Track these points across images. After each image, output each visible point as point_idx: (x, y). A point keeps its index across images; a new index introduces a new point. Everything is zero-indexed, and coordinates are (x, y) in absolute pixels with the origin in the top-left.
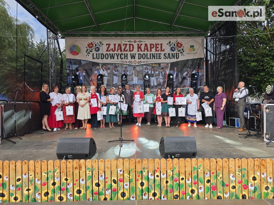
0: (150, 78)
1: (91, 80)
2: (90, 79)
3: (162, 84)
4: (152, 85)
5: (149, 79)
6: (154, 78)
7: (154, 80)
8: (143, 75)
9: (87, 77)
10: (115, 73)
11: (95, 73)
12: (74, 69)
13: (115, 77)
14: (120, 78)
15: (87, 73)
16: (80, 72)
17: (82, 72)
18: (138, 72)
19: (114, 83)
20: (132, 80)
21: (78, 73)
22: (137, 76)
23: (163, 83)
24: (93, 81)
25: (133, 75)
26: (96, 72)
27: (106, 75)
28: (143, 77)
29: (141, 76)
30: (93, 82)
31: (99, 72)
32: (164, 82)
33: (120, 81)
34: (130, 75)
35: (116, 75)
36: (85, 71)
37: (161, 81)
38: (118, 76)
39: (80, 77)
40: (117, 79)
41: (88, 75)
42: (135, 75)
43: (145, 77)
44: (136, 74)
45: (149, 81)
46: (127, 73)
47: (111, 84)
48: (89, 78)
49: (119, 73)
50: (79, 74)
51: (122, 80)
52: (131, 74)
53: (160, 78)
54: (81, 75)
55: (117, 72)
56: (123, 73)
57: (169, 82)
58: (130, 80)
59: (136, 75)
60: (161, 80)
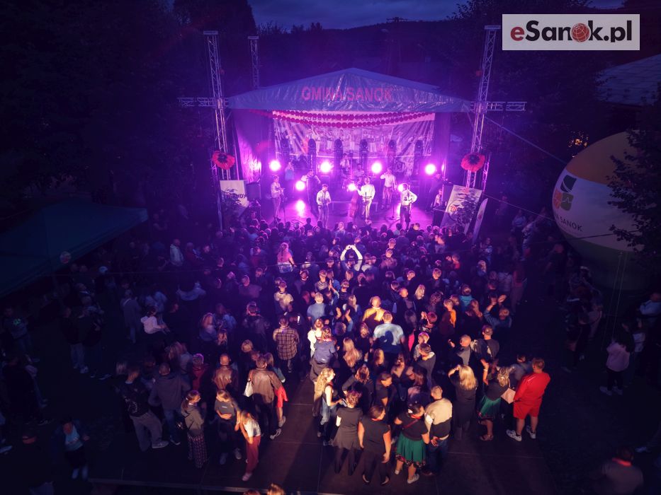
6: (374, 143)
12: (283, 131)
25: (350, 140)
48: (300, 142)
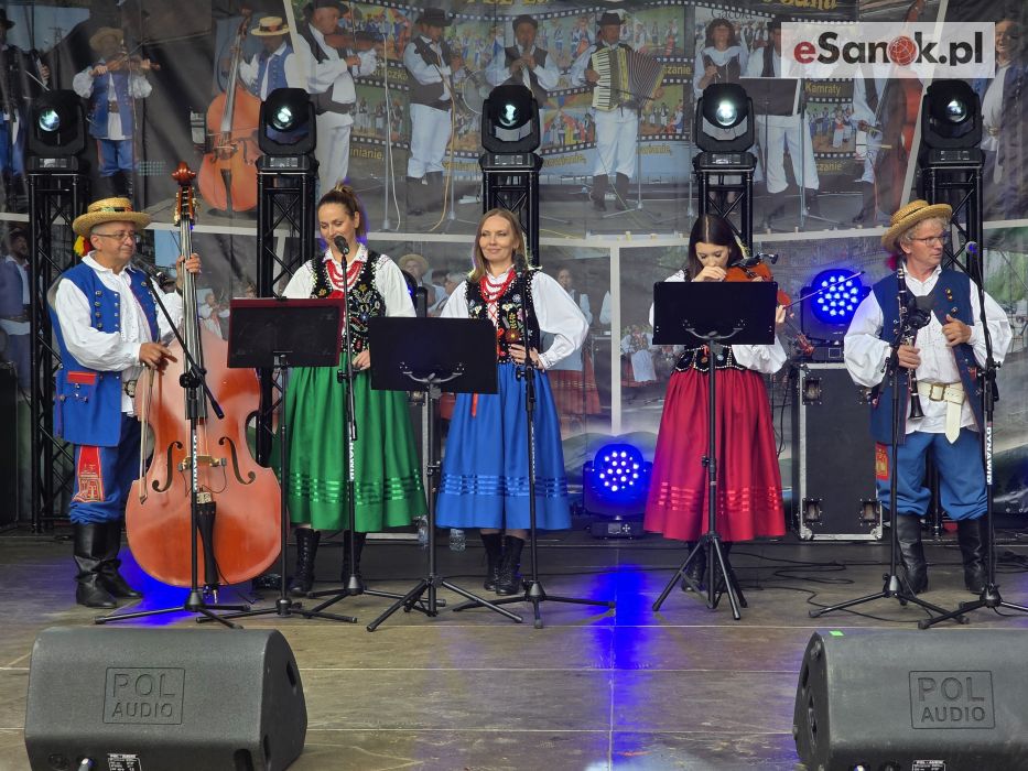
0: (760, 119)
1: (207, 147)
2: (198, 137)
3: (868, 176)
4: (777, 185)
5: (742, 128)
6: (796, 117)
7: (794, 140)
8: (688, 89)
9: (168, 121)
10: (428, 74)
11: (240, 80)
13: (423, 116)
14: (475, 126)
15: (166, 77)
16: (101, 69)
17: (123, 75)
18: (644, 65)
19: (415, 171)
20: (588, 139)
21: (82, 84)
22: (631, 105)
23: (877, 172)
24: (224, 156)
25: (600, 96)
26: (249, 71)
27: (345, 93)
28: (687, 109)
29: (671, 105)
30: (226, 165)
31: (278, 72)
32: (890, 162)
33: (475, 146)
34: (567, 96)
35: (431, 96)
36: (146, 64)
37: (866, 147)
38: (454, 104)
39: (103, 120)
40: (446, 130)
41: (179, 96)
42: (615, 91)
43: (707, 108)
44: (625, 85)
45: (745, 148)
46: (538, 71)
47: (389, 181)
48: (187, 127)
49: (460, 74)
50: (99, 88)
51: (491, 145)
52: (576, 83)
53: (855, 117)
54: (112, 97)
55: (447, 71)
56: (501, 75)
57: (943, 160)
58: (570, 140)
59: (627, 98)
60: (862, 137)
